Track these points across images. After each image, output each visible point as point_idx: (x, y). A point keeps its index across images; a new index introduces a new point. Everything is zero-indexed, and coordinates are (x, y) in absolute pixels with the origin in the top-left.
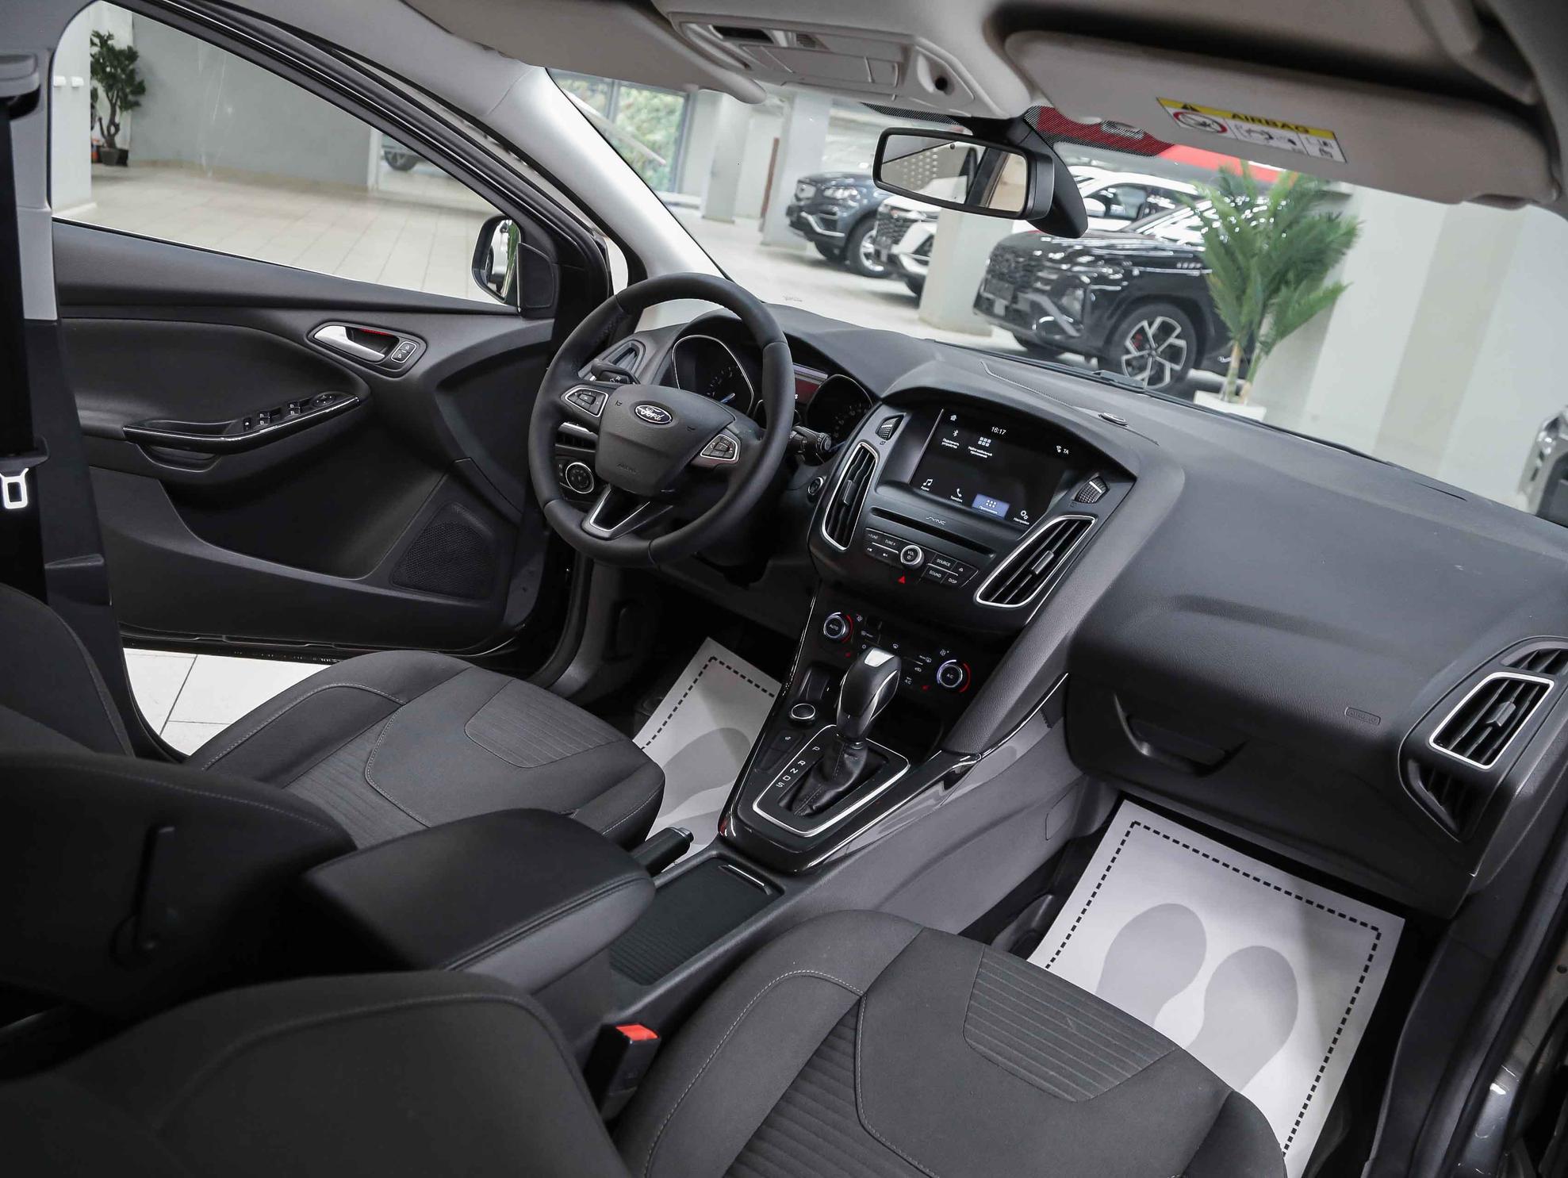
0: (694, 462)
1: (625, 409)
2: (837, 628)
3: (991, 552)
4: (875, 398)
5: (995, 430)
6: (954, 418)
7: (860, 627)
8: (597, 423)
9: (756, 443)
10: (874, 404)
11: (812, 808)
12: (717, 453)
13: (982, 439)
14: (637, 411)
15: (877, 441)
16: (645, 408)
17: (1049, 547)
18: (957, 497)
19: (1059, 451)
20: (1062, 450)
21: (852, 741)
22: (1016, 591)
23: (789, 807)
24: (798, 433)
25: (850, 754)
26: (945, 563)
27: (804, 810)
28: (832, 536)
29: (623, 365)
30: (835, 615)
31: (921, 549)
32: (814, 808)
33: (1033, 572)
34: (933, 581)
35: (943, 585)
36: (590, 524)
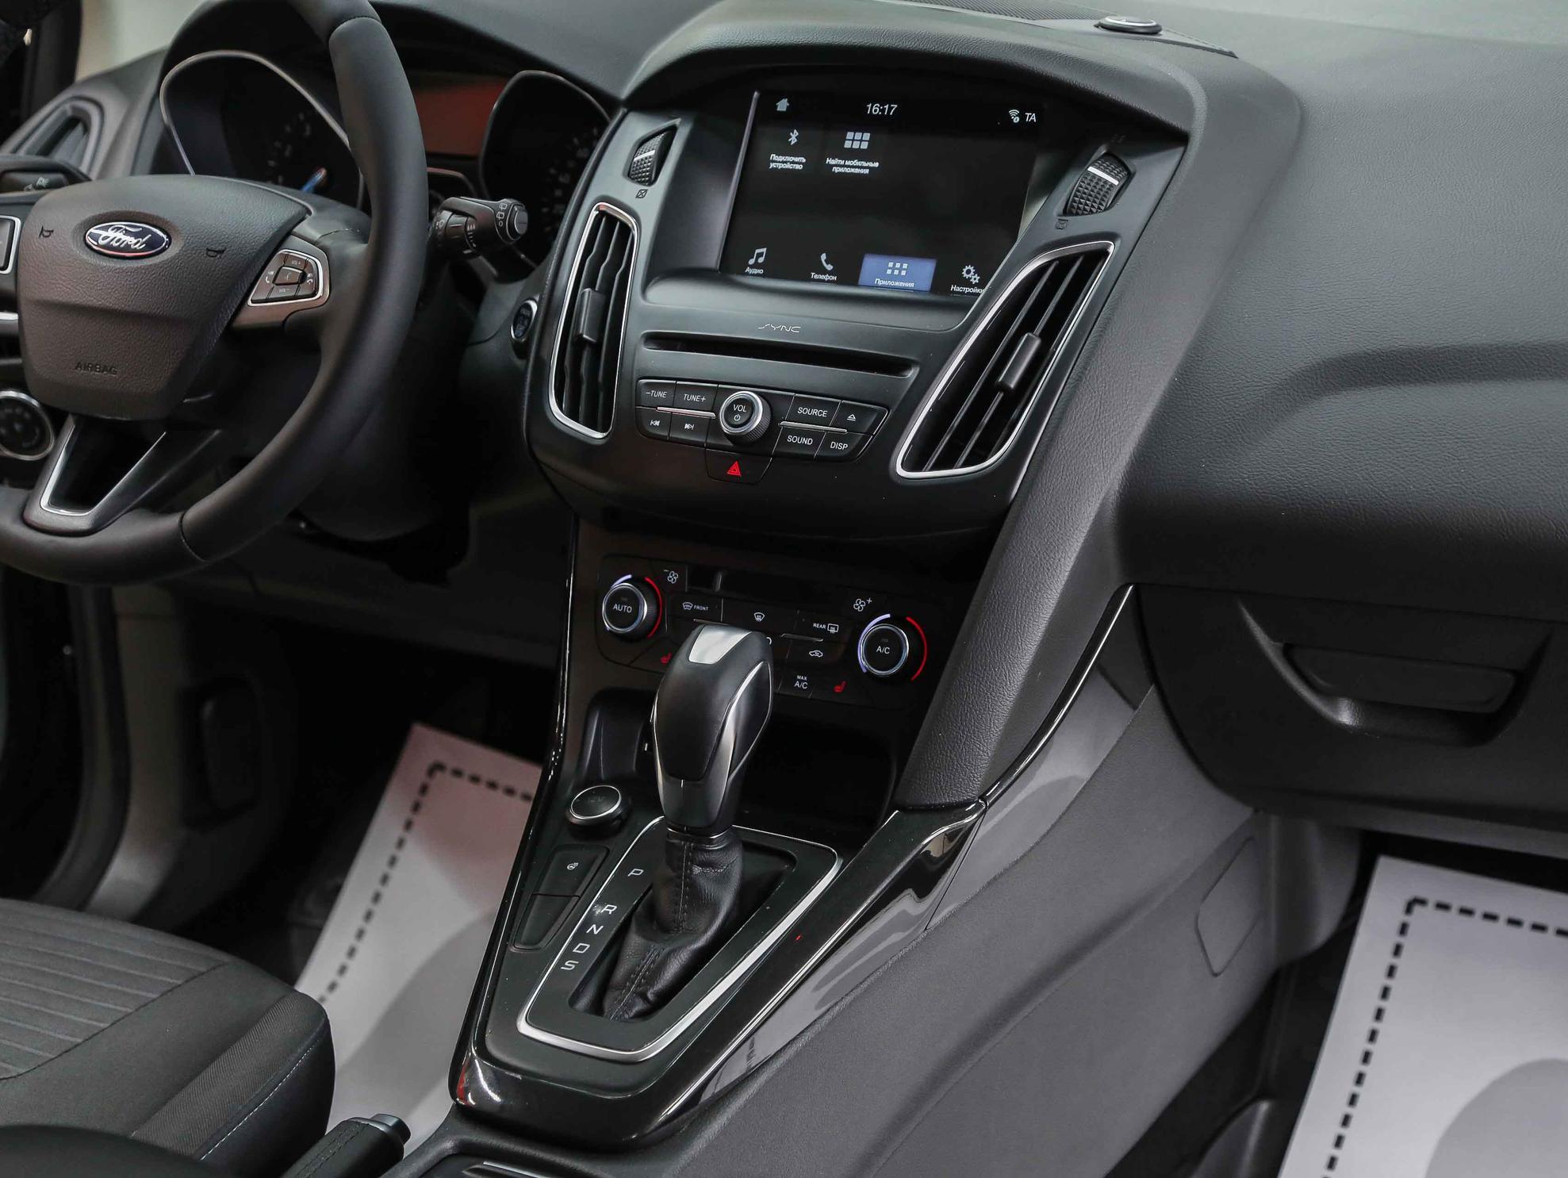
0: (235, 324)
1: (65, 241)
2: (629, 609)
3: (905, 365)
4: (611, 104)
5: (875, 109)
6: (783, 105)
7: (679, 593)
8: (9, 286)
9: (357, 250)
10: (612, 115)
11: (643, 996)
12: (283, 292)
13: (850, 135)
14: (89, 240)
15: (627, 192)
16: (106, 229)
17: (1028, 325)
18: (824, 272)
19: (1016, 120)
20: (1022, 116)
21: (700, 836)
22: (977, 435)
23: (597, 1008)
24: (455, 212)
25: (703, 864)
26: (815, 412)
27: (629, 1006)
28: (573, 414)
29: (60, 156)
30: (622, 583)
31: (759, 394)
32: (650, 996)
33: (1003, 387)
34: (802, 459)
35: (820, 459)
36: (44, 508)
